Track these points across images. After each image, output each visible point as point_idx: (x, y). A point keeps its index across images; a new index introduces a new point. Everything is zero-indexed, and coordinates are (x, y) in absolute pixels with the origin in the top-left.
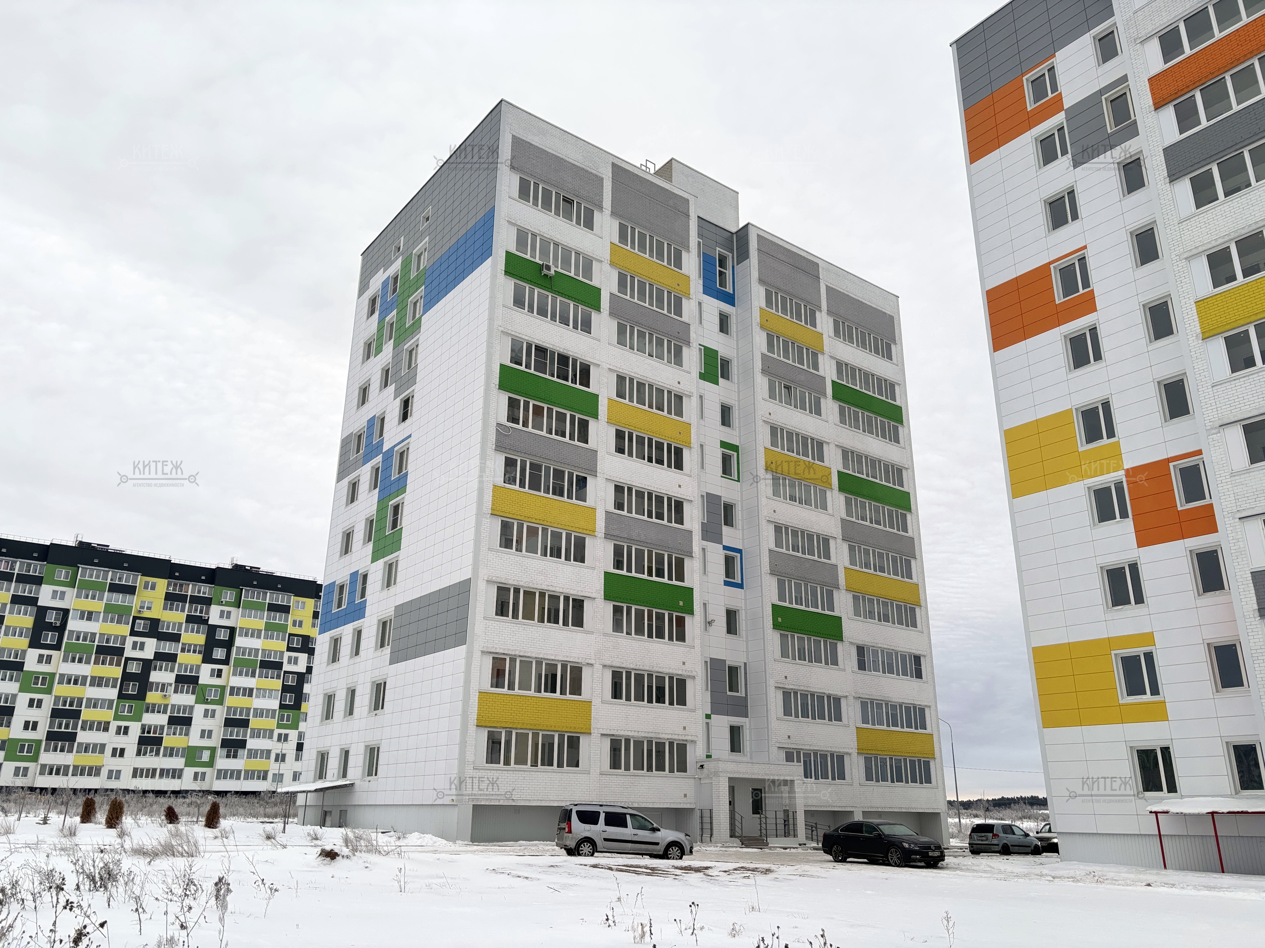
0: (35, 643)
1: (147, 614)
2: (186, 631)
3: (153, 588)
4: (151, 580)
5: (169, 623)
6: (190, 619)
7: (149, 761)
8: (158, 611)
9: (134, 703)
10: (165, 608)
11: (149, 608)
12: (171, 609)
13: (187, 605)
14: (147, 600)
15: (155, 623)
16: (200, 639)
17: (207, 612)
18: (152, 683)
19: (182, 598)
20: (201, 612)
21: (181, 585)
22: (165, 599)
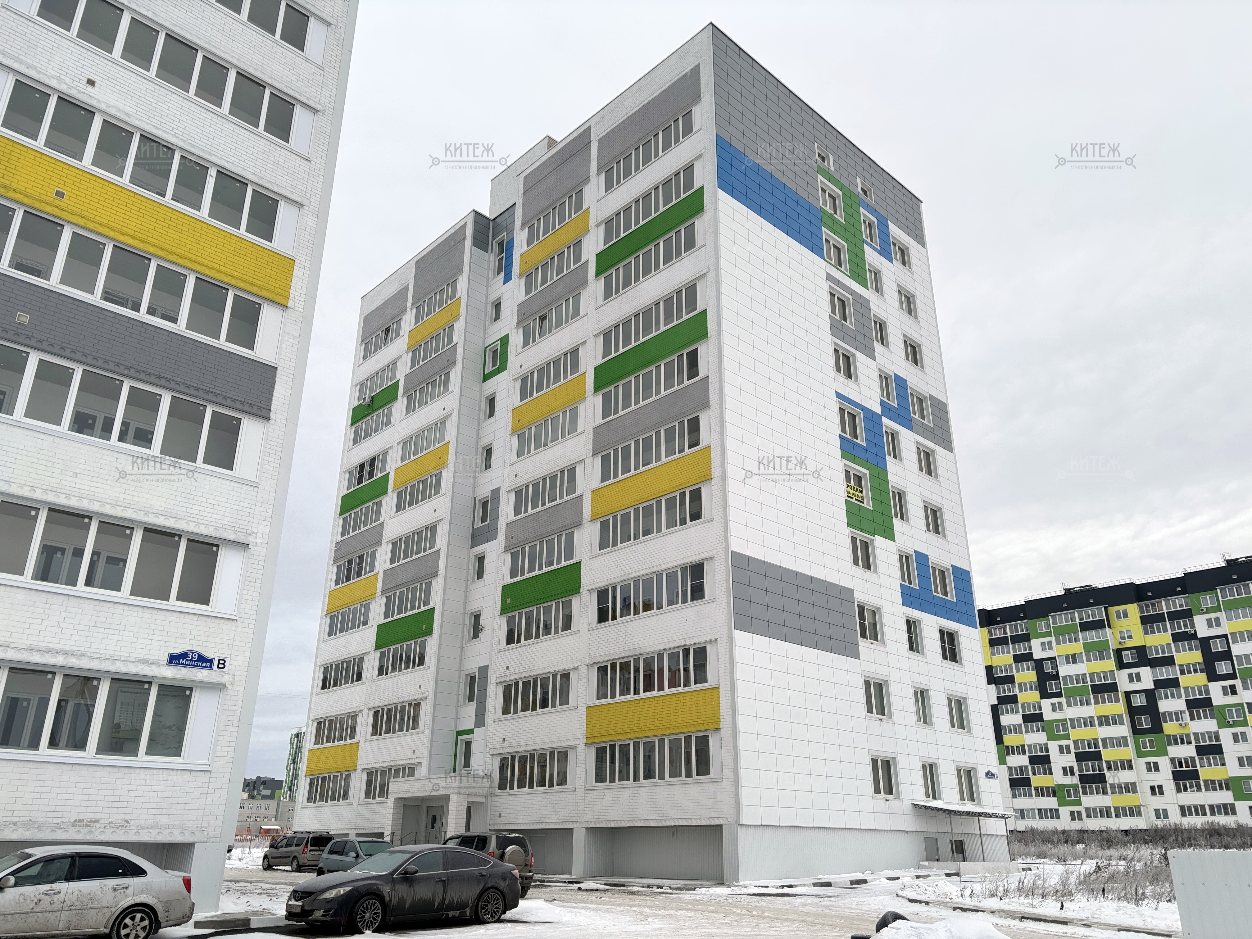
0: (1044, 695)
1: (1129, 643)
2: (1178, 651)
3: (1126, 616)
4: (1121, 608)
5: (1156, 647)
6: (1177, 638)
7: (1192, 798)
8: (1139, 638)
9: (1152, 737)
10: (1146, 633)
11: (1130, 637)
12: (1153, 632)
13: (1168, 623)
14: (1124, 629)
15: (1141, 651)
16: (1197, 656)
17: (1193, 626)
18: (1164, 714)
19: (1160, 618)
20: (1186, 626)
21: (1153, 605)
22: (1142, 624)
